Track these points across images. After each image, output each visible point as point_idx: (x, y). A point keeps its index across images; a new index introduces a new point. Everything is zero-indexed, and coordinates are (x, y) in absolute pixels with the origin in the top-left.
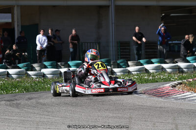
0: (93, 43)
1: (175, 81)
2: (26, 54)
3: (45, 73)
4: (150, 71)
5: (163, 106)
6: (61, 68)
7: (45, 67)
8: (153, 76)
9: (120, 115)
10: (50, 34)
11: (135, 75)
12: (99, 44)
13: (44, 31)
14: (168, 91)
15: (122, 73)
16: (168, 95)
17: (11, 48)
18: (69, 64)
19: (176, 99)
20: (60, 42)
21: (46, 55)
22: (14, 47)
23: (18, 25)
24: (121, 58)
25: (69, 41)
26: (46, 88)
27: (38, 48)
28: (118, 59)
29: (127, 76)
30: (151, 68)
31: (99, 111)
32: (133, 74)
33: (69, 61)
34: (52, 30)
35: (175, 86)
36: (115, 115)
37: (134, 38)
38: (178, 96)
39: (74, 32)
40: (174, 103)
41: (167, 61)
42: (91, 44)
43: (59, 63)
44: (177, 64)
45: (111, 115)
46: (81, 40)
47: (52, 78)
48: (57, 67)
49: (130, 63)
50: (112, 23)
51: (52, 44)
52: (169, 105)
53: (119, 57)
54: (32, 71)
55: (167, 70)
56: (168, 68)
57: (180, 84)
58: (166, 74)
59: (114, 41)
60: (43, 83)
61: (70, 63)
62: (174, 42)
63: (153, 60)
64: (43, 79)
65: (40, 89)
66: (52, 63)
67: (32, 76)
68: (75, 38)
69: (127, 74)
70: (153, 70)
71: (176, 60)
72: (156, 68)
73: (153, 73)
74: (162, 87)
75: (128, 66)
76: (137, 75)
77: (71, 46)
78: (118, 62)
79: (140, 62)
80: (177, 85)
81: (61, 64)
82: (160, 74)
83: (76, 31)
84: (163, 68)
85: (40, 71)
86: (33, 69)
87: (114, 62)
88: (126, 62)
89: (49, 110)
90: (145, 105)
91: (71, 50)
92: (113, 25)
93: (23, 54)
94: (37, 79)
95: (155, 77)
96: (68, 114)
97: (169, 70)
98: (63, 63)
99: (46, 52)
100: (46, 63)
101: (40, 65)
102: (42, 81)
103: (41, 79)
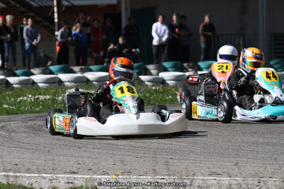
0: (234, 35)
2: (138, 50)
3: (165, 78)
6: (188, 71)
7: (165, 70)
9: (274, 141)
10: (175, 22)
12: (244, 36)
13: (164, 18)
17: (116, 43)
18: (199, 66)
20: (187, 33)
21: (166, 52)
22: (121, 40)
23: (126, 9)
24: (276, 58)
26: (166, 100)
27: (155, 42)
28: (271, 59)
31: (244, 134)
34: (178, 16)
36: (266, 141)
39: (207, 19)
42: (232, 36)
43: (185, 65)
45: (261, 140)
47: (175, 87)
48: (183, 69)
50: (263, 7)
51: (177, 37)
54: (145, 75)
60: (161, 93)
61: (202, 64)
66: (175, 64)
67: (147, 83)
68: (209, 27)
77: (202, 39)
81: (188, 65)
83: (210, 18)
85: (158, 75)
86: (147, 72)
91: (203, 45)
92: (265, 9)
93: (134, 50)
94: (154, 88)
98: (191, 64)
99: (166, 48)
100: (166, 64)
102: (161, 89)
103: (159, 88)
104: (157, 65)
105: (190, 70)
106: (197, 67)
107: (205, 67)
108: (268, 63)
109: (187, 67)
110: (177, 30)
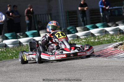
0: (45, 14)
1: (117, 42)
3: (7, 44)
4: (95, 34)
5: (108, 65)
6: (20, 38)
7: (7, 38)
8: (98, 39)
11: (83, 39)
12: (51, 14)
14: (111, 52)
15: (72, 38)
16: (111, 55)
18: (26, 34)
19: (119, 58)
20: (18, 16)
24: (70, 25)
25: (25, 14)
26: (8, 56)
28: (68, 26)
29: (76, 40)
30: (97, 32)
32: (81, 39)
33: (26, 31)
35: (117, 47)
37: (79, 8)
38: (120, 55)
40: (117, 61)
41: (110, 24)
42: (44, 15)
43: (18, 34)
44: (118, 27)
46: (35, 13)
47: (13, 48)
48: (16, 37)
49: (78, 29)
52: (113, 64)
53: (69, 24)
55: (110, 32)
56: (110, 31)
57: (121, 44)
58: (109, 36)
59: (63, 11)
60: (5, 52)
61: (28, 33)
62: (114, 8)
63: (98, 25)
64: (5, 49)
65: (3, 57)
66: (12, 34)
69: (76, 39)
70: (98, 33)
71: (117, 23)
72: (101, 32)
73: (98, 36)
74: (105, 48)
75: (77, 32)
76: (85, 39)
77: (26, 18)
78: (68, 28)
79: (86, 27)
80: (119, 45)
81: (20, 34)
82: (104, 36)
84: (106, 32)
85: (2, 42)
87: (64, 29)
88: (74, 28)
89: (12, 76)
90: (93, 65)
91: (27, 22)
95: (100, 39)
96: (28, 79)
97: (111, 33)
98: (21, 34)
100: (7, 35)
101: (2, 37)
102: (4, 50)
103: (4, 49)
104: (2, 36)
105: (21, 37)
106: (25, 35)
107: (30, 34)
108: (66, 29)
109: (19, 35)
110: (11, 14)
